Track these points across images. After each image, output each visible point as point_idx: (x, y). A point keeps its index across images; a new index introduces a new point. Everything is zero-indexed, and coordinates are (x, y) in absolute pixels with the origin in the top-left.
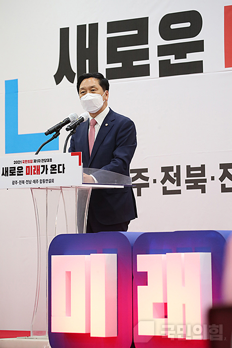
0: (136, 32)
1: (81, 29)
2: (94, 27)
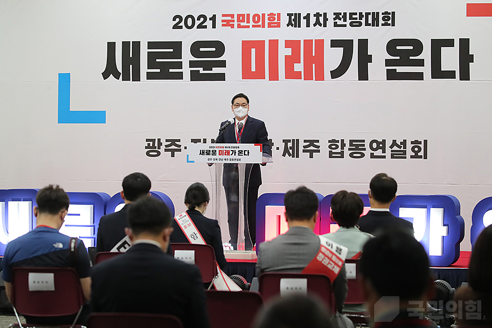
0: (172, 50)
1: (125, 45)
2: (137, 45)
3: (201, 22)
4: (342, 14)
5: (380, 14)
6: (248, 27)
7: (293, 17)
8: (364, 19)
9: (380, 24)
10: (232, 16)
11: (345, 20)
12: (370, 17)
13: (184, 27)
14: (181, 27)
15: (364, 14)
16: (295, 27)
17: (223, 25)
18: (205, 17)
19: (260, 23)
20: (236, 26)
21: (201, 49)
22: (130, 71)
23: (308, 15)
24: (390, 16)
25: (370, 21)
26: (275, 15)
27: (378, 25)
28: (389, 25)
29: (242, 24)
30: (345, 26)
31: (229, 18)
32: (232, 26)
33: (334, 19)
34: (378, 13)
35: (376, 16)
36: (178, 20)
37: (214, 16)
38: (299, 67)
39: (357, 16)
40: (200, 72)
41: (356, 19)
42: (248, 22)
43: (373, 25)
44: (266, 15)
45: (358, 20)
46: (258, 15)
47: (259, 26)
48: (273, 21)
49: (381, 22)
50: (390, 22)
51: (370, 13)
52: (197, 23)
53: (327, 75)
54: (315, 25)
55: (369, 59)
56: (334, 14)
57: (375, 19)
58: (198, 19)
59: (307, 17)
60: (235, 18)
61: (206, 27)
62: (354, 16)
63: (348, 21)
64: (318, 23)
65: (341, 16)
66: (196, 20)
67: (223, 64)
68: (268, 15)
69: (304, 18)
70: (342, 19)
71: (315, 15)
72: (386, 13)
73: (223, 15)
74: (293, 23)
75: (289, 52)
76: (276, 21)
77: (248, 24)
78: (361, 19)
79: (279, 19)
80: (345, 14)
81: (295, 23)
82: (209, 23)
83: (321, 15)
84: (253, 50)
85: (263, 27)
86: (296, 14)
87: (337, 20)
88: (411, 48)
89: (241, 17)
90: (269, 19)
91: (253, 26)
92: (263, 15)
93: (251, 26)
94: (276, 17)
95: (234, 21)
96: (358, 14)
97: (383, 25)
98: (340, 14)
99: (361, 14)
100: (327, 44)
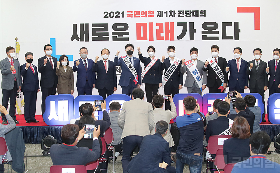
1: (82, 25)
2: (87, 25)
3: (117, 15)
4: (182, 11)
5: (199, 11)
6: (139, 17)
7: (160, 13)
8: (192, 13)
9: (199, 16)
10: (132, 12)
11: (183, 14)
12: (195, 13)
13: (109, 17)
14: (108, 17)
15: (192, 11)
16: (161, 17)
17: (127, 16)
18: (119, 13)
19: (145, 15)
20: (133, 16)
21: (117, 27)
22: (84, 37)
23: (167, 11)
24: (204, 12)
25: (195, 14)
26: (151, 12)
27: (198, 16)
28: (203, 16)
29: (136, 16)
30: (183, 16)
31: (130, 13)
32: (132, 17)
33: (179, 13)
34: (198, 11)
35: (197, 13)
36: (106, 14)
37: (123, 12)
38: (163, 35)
39: (189, 12)
40: (117, 37)
41: (188, 13)
42: (139, 15)
43: (196, 16)
44: (147, 12)
45: (189, 14)
46: (144, 12)
47: (144, 17)
48: (151, 14)
49: (200, 15)
50: (203, 15)
51: (194, 11)
52: (115, 15)
53: (176, 38)
54: (170, 16)
55: (195, 31)
56: (178, 11)
57: (197, 14)
58: (116, 13)
59: (166, 13)
60: (133, 13)
61: (119, 17)
62: (187, 12)
63: (185, 14)
64: (171, 15)
65: (181, 12)
66: (115, 13)
67: (128, 33)
68: (148, 12)
69: (165, 13)
70: (182, 13)
71: (169, 12)
72: (202, 11)
73: (127, 12)
74: (160, 15)
75: (158, 28)
76: (152, 14)
77: (139, 16)
78: (190, 13)
79: (153, 13)
80: (183, 11)
81: (161, 15)
82: (121, 15)
83: (172, 12)
84: (142, 27)
85: (146, 17)
86: (161, 11)
87: (180, 14)
88: (213, 26)
89: (136, 13)
90: (149, 13)
91: (141, 17)
92: (146, 12)
93: (140, 17)
94: (152, 12)
95: (132, 14)
96: (189, 11)
97: (200, 16)
98: (181, 11)
99: (190, 11)
100: (175, 24)
